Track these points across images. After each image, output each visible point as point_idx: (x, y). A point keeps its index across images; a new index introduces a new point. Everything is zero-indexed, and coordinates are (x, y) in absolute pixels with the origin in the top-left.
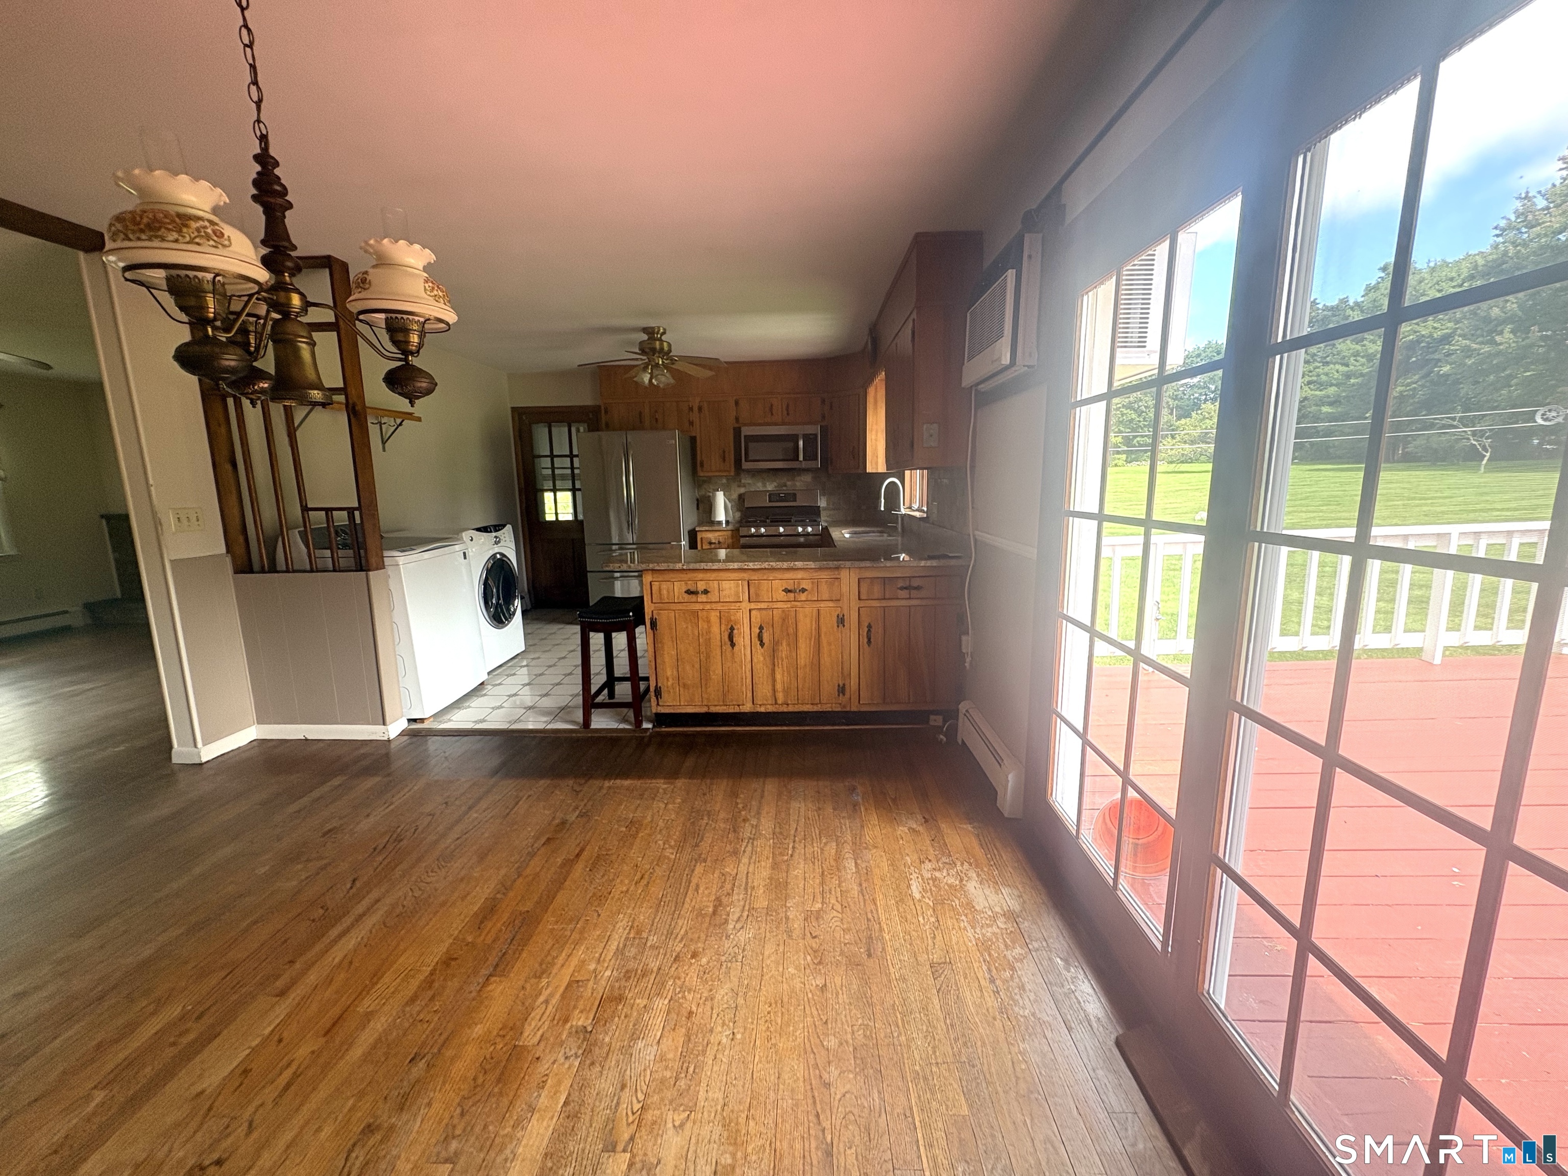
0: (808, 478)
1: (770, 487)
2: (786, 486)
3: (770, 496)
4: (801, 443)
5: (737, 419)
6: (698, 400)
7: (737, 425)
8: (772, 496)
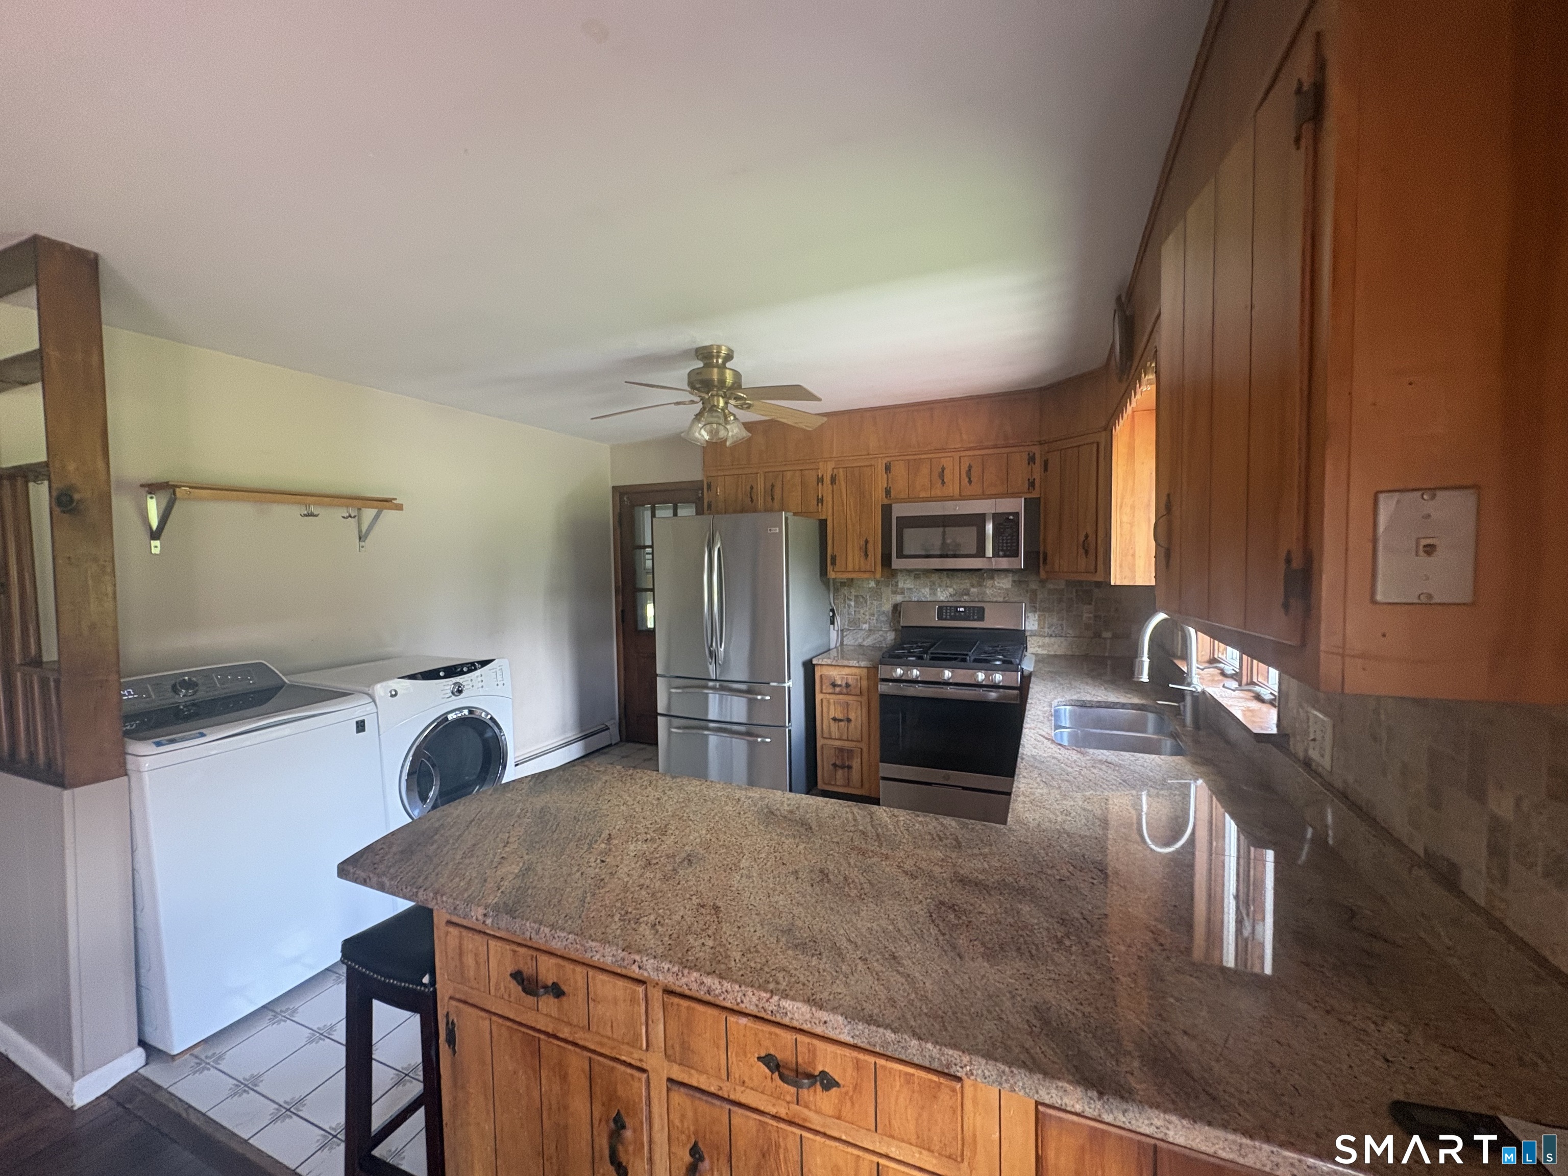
0: (1005, 583)
1: (943, 595)
2: (968, 594)
3: (940, 608)
4: (989, 527)
5: (888, 492)
6: (831, 465)
7: (886, 502)
8: (944, 611)
